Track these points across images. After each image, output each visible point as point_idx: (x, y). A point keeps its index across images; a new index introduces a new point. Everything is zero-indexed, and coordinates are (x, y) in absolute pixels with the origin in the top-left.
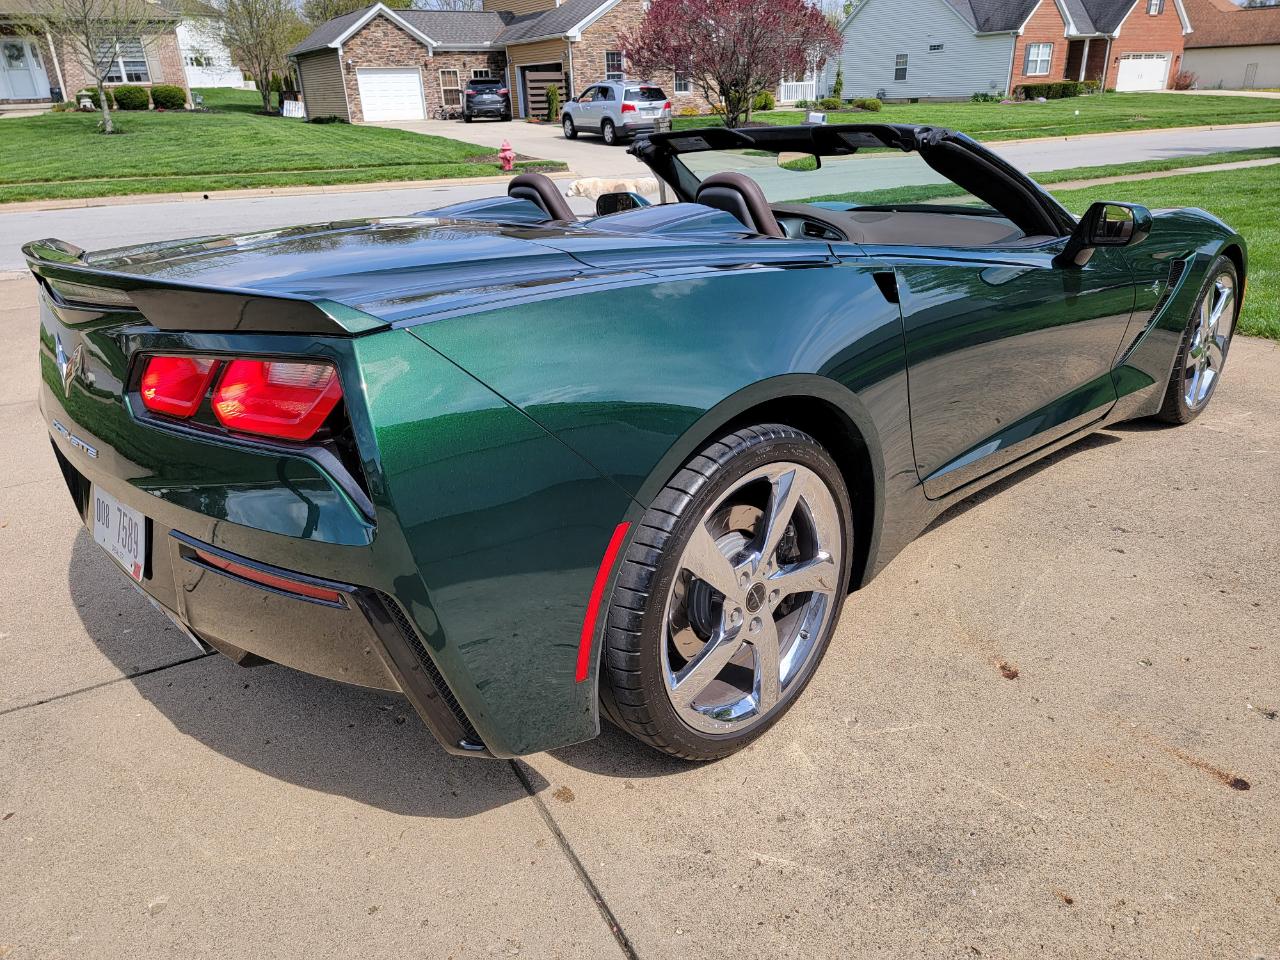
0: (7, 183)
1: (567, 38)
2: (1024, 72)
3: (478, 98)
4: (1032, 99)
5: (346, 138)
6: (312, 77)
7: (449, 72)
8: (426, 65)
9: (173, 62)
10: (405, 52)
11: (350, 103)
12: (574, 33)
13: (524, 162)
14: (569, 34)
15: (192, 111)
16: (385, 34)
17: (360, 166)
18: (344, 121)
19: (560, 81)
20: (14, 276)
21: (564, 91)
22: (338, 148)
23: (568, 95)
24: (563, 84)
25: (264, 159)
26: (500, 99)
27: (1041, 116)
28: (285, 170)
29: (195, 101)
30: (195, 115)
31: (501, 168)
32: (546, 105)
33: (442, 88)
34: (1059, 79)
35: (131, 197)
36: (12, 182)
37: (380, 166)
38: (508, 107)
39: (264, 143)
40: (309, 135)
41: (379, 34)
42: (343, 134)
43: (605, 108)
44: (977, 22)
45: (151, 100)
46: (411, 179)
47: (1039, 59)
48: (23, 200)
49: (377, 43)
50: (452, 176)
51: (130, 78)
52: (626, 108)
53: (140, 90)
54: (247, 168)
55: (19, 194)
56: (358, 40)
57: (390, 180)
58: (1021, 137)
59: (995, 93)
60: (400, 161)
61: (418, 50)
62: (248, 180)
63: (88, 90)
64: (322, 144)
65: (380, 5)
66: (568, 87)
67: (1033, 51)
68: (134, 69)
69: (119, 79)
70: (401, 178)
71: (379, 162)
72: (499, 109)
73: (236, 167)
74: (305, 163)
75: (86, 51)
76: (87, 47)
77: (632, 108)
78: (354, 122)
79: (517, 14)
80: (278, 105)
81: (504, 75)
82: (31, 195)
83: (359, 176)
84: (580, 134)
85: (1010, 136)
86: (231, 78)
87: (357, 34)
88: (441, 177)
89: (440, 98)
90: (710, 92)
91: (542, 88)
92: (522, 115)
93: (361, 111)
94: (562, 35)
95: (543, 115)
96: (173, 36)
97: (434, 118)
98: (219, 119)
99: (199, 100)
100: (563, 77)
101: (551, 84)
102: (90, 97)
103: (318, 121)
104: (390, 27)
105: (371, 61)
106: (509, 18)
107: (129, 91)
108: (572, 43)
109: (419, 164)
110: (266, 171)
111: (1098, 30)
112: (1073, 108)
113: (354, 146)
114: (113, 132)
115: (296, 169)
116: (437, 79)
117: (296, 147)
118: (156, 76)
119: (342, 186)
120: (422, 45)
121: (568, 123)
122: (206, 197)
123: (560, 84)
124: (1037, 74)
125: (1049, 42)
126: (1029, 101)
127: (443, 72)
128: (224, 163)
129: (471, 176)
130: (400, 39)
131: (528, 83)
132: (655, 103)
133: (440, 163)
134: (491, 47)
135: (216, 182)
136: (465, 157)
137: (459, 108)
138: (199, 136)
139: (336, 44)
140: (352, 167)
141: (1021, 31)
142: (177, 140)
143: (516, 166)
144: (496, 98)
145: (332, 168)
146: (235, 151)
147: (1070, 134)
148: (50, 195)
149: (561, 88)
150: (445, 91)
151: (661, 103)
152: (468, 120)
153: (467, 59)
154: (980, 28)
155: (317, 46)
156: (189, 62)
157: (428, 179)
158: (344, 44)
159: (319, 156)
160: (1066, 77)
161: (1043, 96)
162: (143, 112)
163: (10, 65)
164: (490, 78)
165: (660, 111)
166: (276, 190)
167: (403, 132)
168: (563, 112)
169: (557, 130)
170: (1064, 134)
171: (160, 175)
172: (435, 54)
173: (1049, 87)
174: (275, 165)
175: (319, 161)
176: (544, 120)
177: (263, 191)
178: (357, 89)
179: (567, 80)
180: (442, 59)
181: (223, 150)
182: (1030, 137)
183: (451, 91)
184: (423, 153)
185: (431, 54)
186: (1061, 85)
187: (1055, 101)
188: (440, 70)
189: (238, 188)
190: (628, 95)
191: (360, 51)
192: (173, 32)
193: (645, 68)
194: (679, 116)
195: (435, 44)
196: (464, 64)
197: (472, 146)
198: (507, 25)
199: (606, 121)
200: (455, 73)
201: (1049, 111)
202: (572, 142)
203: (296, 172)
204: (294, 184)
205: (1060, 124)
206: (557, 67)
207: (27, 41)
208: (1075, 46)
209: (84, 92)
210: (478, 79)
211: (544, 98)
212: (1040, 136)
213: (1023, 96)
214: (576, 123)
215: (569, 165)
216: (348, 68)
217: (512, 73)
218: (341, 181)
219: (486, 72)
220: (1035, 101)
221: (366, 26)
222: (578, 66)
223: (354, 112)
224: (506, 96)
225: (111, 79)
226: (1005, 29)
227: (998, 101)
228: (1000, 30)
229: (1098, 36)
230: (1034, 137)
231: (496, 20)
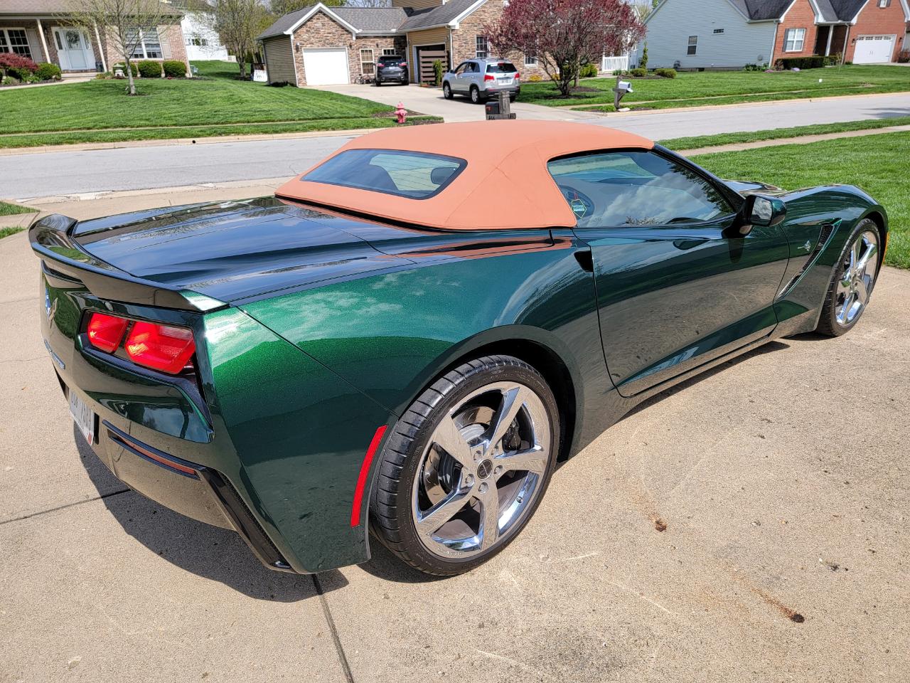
0: (63, 130)
1: (449, 27)
2: (784, 48)
3: (386, 69)
4: (789, 69)
5: (293, 98)
6: (273, 54)
7: (366, 51)
8: (351, 46)
9: (178, 44)
10: (336, 37)
11: (298, 72)
12: (454, 23)
13: (413, 117)
14: (450, 24)
15: (190, 79)
16: (323, 25)
17: (300, 120)
18: (293, 85)
19: (443, 57)
20: (59, 199)
21: (446, 64)
22: (286, 106)
23: (449, 67)
24: (446, 59)
25: (235, 114)
26: (400, 70)
27: (794, 82)
28: (248, 122)
29: (192, 72)
30: (193, 82)
31: (396, 121)
32: (434, 74)
33: (362, 62)
34: (810, 54)
35: (144, 142)
36: (66, 130)
37: (313, 119)
38: (406, 75)
39: (237, 102)
40: (267, 97)
41: (319, 25)
42: (290, 94)
43: (472, 77)
44: (749, 13)
45: (163, 71)
46: (333, 129)
47: (795, 40)
48: (72, 143)
49: (317, 31)
50: (362, 127)
51: (149, 55)
52: (487, 78)
53: (156, 64)
54: (223, 121)
55: (69, 138)
56: (304, 29)
57: (319, 130)
58: (777, 99)
59: (761, 64)
60: (328, 116)
61: (345, 36)
62: (223, 130)
63: (120, 64)
64: (275, 102)
65: (320, 5)
66: (449, 62)
67: (791, 34)
68: (152, 49)
69: (142, 56)
70: (327, 129)
71: (314, 116)
72: (400, 77)
73: (216, 120)
74: (263, 117)
75: (118, 38)
76: (120, 36)
77: (492, 78)
78: (300, 86)
79: (416, 9)
80: (250, 72)
81: (404, 53)
82: (77, 139)
83: (298, 127)
84: (455, 95)
86: (219, 54)
87: (304, 24)
88: (354, 128)
89: (359, 69)
90: (548, 66)
91: (430, 62)
92: (416, 80)
93: (305, 78)
94: (445, 24)
95: (430, 81)
96: (179, 26)
97: (355, 83)
98: (208, 85)
99: (195, 71)
100: (446, 54)
101: (437, 59)
102: (122, 69)
103: (276, 85)
104: (326, 19)
105: (312, 44)
106: (410, 12)
107: (148, 64)
108: (453, 30)
109: (340, 118)
110: (235, 123)
111: (839, 19)
112: (819, 77)
113: (297, 104)
114: (135, 94)
115: (256, 122)
116: (358, 56)
117: (258, 105)
118: (167, 54)
119: (286, 135)
120: (349, 32)
121: (447, 88)
122: (194, 142)
123: (443, 60)
124: (794, 50)
125: (801, 28)
126: (786, 71)
127: (362, 51)
128: (208, 118)
129: (375, 127)
130: (334, 28)
131: (421, 58)
132: (508, 74)
133: (355, 117)
134: (396, 33)
135: (201, 131)
136: (373, 113)
137: (373, 75)
138: (193, 98)
139: (289, 32)
140: (294, 120)
141: (782, 19)
142: (178, 100)
143: (407, 119)
144: (398, 69)
145: (280, 121)
146: (217, 108)
147: (815, 97)
148: (90, 140)
149: (444, 62)
150: (364, 64)
151: (512, 74)
152: (378, 84)
153: (379, 41)
154: (751, 17)
155: (277, 33)
156: (191, 42)
157: (345, 129)
158: (295, 32)
159: (273, 112)
160: (816, 53)
161: (797, 67)
162: (158, 79)
163: (71, 47)
164: (395, 55)
165: (512, 80)
166: (241, 137)
167: (332, 94)
168: (443, 80)
169: (439, 92)
170: (809, 97)
171: (165, 126)
172: (357, 38)
173: (802, 60)
174: (242, 119)
175: (271, 116)
176: (431, 85)
177: (232, 138)
178: (303, 63)
179: (449, 56)
180: (362, 42)
181: (209, 107)
182: (783, 99)
183: (367, 64)
184: (345, 110)
185: (354, 38)
186: (811, 59)
187: (807, 70)
188: (360, 50)
189: (216, 136)
190: (489, 69)
191: (305, 36)
192: (179, 24)
193: (503, 49)
194: (528, 82)
195: (357, 31)
196: (377, 45)
197: (378, 104)
198: (409, 16)
199: (474, 87)
200: (371, 51)
201: (801, 78)
202: (449, 101)
203: (256, 124)
204: (253, 133)
205: (807, 89)
206: (442, 47)
207: (81, 30)
208: (822, 30)
209: (118, 65)
210: (387, 55)
211: (431, 69)
212: (791, 98)
213: (782, 67)
214: (452, 88)
215: (444, 120)
216: (297, 49)
217: (411, 52)
218: (285, 131)
219: (393, 51)
220: (791, 71)
221: (310, 19)
222: (456, 46)
223: (300, 79)
224: (405, 67)
225: (136, 56)
226: (770, 18)
227: (764, 70)
228: (766, 18)
229: (840, 24)
230: (787, 99)
231: (401, 12)
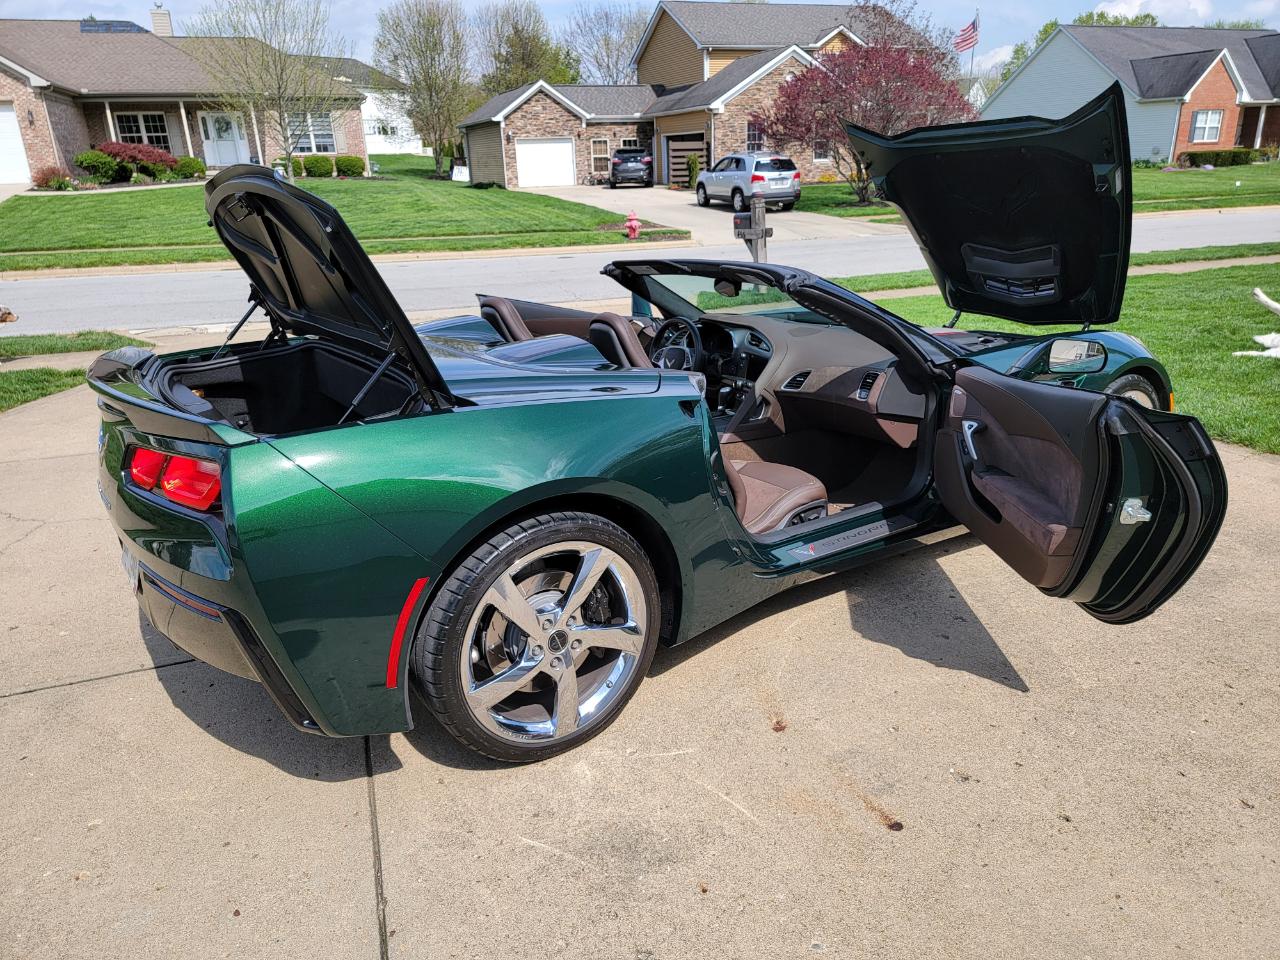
0: (200, 244)
1: (711, 110)
2: (1191, 138)
3: (623, 167)
4: (1198, 166)
5: (496, 205)
6: (477, 148)
7: (600, 142)
8: (579, 136)
9: (357, 135)
10: (561, 124)
11: (508, 170)
12: (718, 105)
13: (649, 230)
14: (712, 106)
15: (368, 178)
16: (544, 108)
17: (500, 233)
18: (501, 187)
19: (701, 150)
20: (181, 331)
21: (705, 159)
22: (486, 215)
23: (708, 163)
24: (705, 153)
25: (418, 225)
26: (643, 167)
27: (1201, 185)
28: (434, 235)
29: (372, 170)
30: (370, 182)
31: (627, 236)
32: (687, 173)
33: (593, 156)
34: (1230, 145)
36: (204, 244)
37: (518, 232)
38: (651, 174)
39: (422, 210)
40: (463, 201)
41: (539, 108)
42: (495, 200)
43: (736, 178)
44: (1140, 90)
45: (335, 168)
46: (542, 246)
47: (1207, 126)
48: (209, 261)
49: (536, 116)
50: (579, 244)
51: (319, 148)
52: (756, 178)
53: (326, 159)
54: (401, 234)
55: (206, 255)
56: (519, 114)
57: (523, 246)
58: (1169, 209)
59: (1158, 159)
60: (538, 228)
61: (572, 122)
62: (399, 246)
63: (281, 159)
64: (475, 210)
65: (541, 83)
66: (709, 156)
67: (1201, 117)
68: (322, 141)
69: (309, 149)
70: (533, 245)
71: (519, 228)
72: (642, 177)
73: (392, 233)
74: (453, 230)
75: (279, 128)
76: (280, 124)
77: (761, 178)
78: (510, 188)
79: (669, 87)
80: (448, 169)
81: (651, 144)
82: (216, 256)
83: (496, 243)
84: (712, 201)
85: (1156, 207)
86: (412, 146)
87: (519, 108)
88: (570, 244)
89: (589, 165)
90: (842, 162)
91: (683, 157)
92: (665, 181)
93: (517, 178)
94: (705, 107)
95: (683, 182)
96: (358, 111)
97: (583, 183)
98: (389, 187)
99: (376, 169)
100: (705, 146)
101: (692, 153)
102: (284, 165)
103: (479, 186)
104: (548, 101)
105: (529, 133)
106: (660, 90)
107: (317, 160)
108: (715, 114)
109: (554, 231)
110: (417, 236)
111: (1275, 97)
112: (1238, 178)
113: (501, 212)
115: (443, 235)
116: (588, 148)
117: (449, 214)
118: (341, 148)
119: (479, 252)
120: (577, 117)
121: (701, 191)
123: (700, 153)
124: (1205, 140)
125: (1216, 109)
126: (1194, 169)
127: (594, 142)
128: (382, 229)
129: (597, 243)
130: (557, 112)
131: (670, 152)
132: (785, 174)
133: (573, 230)
134: (641, 118)
135: (371, 247)
136: (598, 224)
137: (607, 174)
138: (367, 203)
139: (499, 118)
140: (493, 233)
141: (1187, 97)
142: (348, 207)
143: (642, 234)
144: (640, 166)
145: (475, 234)
146: (396, 217)
147: (1226, 206)
149: (701, 156)
150: (595, 159)
151: (790, 174)
152: (613, 186)
153: (617, 129)
154: (1143, 94)
155: (484, 119)
156: (376, 130)
157: (557, 246)
158: (506, 118)
159: (467, 223)
160: (1240, 144)
161: (1210, 163)
162: (327, 179)
163: (220, 137)
164: (638, 147)
165: (789, 182)
166: (421, 255)
167: (550, 198)
168: (698, 180)
169: (692, 197)
170: (1218, 207)
172: (588, 125)
173: (1218, 155)
174: (425, 232)
175: (464, 228)
176: (683, 187)
177: (410, 255)
178: (515, 158)
179: (708, 149)
180: (594, 130)
181: (387, 216)
182: (1179, 209)
183: (600, 159)
184: (561, 221)
185: (584, 125)
186: (1230, 152)
187: (1224, 169)
188: (592, 140)
189: (390, 253)
190: (759, 166)
191: (520, 124)
192: (358, 108)
193: (780, 142)
194: (817, 183)
195: (588, 116)
196: (615, 134)
197: (608, 213)
198: (658, 96)
199: (737, 190)
200: (605, 142)
201: (1212, 180)
202: (703, 209)
203: (443, 238)
204: (437, 249)
205: (1217, 195)
206: (700, 137)
207: (234, 116)
208: (1249, 113)
209: (278, 161)
210: (627, 148)
211: (684, 166)
212: (1190, 208)
213: (1188, 163)
214: (709, 192)
215: (692, 234)
216: (508, 139)
217: (659, 143)
218: (479, 247)
219: (635, 141)
220: (1201, 170)
221: (527, 102)
222: (719, 136)
223: (511, 179)
224: (650, 164)
225: (302, 150)
226: (1170, 96)
227: (1161, 168)
228: (1165, 96)
229: (1277, 103)
230: (1184, 209)
231: (648, 92)
